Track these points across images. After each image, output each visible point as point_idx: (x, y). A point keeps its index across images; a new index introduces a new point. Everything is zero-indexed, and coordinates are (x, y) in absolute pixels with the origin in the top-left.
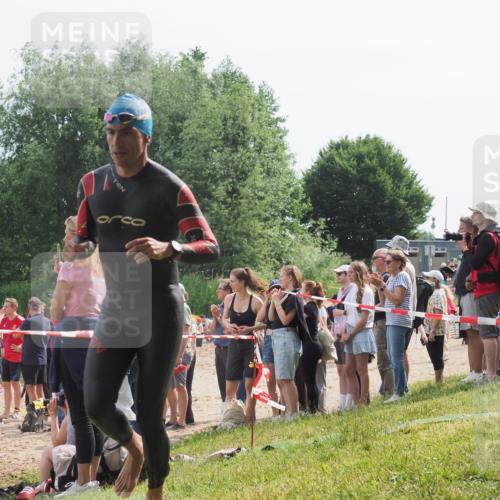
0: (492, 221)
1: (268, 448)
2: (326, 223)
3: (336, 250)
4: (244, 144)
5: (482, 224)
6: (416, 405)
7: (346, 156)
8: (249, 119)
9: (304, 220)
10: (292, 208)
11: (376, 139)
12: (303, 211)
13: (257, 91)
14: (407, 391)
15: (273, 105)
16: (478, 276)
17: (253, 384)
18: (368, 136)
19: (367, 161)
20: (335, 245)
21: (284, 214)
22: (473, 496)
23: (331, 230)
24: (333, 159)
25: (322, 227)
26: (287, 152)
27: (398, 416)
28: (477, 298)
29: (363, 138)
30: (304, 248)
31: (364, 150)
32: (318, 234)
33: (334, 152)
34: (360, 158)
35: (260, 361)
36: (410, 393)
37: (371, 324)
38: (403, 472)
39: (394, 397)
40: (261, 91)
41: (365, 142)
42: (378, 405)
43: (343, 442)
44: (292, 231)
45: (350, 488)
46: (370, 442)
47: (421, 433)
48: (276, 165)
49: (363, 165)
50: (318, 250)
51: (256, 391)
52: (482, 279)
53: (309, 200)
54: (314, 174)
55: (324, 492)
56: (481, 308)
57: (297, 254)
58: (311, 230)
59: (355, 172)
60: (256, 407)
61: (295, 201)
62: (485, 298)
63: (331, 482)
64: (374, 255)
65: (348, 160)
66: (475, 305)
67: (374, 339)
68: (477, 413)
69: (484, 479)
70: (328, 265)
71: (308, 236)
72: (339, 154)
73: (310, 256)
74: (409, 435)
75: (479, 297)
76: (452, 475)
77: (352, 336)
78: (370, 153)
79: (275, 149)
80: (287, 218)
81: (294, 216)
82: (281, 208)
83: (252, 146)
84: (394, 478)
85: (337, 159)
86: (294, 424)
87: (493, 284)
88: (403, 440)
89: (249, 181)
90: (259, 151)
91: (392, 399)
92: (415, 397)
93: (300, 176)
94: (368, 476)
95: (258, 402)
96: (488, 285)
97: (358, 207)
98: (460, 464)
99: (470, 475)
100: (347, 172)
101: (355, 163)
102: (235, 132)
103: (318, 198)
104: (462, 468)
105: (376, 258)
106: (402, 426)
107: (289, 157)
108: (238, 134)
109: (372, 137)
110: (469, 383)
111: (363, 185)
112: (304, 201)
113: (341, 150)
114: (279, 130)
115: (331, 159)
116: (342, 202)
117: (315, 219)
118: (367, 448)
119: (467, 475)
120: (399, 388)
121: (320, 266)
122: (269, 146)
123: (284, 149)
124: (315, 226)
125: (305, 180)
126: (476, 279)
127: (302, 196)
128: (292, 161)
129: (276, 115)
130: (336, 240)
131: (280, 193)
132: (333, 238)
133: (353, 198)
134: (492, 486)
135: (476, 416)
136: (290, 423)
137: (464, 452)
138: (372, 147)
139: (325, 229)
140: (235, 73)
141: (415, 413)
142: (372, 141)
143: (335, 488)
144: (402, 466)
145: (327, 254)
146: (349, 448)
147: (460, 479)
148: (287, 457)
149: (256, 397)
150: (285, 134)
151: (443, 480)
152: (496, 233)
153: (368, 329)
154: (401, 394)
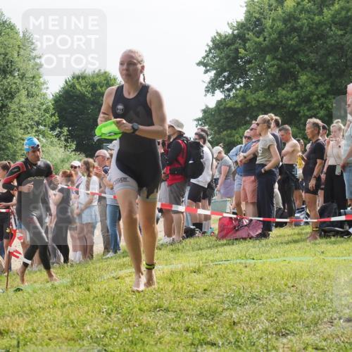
1: (19, 290)
2: (68, 131)
3: (74, 150)
4: (11, 73)
5: (174, 134)
6: (125, 259)
7: (84, 84)
8: (16, 55)
9: (53, 129)
10: (45, 120)
11: (105, 73)
12: (52, 122)
13: (21, 35)
14: (120, 250)
15: (33, 47)
16: (170, 170)
18: (100, 70)
19: (99, 88)
20: (74, 147)
21: (38, 124)
22: (158, 323)
23: (72, 136)
24: (75, 86)
25: (65, 134)
26: (42, 80)
27: (111, 268)
28: (169, 185)
29: (97, 71)
30: (52, 149)
31: (97, 80)
32: (63, 138)
33: (75, 81)
34: (94, 86)
35: (15, 228)
36: (121, 251)
37: (95, 203)
38: (111, 306)
39: (111, 254)
40: (24, 35)
41: (98, 75)
42: (99, 260)
43: (73, 285)
44: (44, 136)
45: (72, 317)
46: (90, 285)
47: (127, 279)
48: (34, 89)
49: (95, 91)
50: (62, 150)
51: (11, 249)
52: (172, 173)
53: (57, 114)
54: (60, 96)
55: (54, 321)
56: (172, 193)
57: (47, 152)
58: (58, 136)
59: (90, 96)
61: (47, 115)
62: (174, 186)
63: (60, 313)
65: (86, 87)
68: (166, 265)
69: (167, 310)
70: (68, 160)
71: (55, 140)
72: (79, 83)
73: (56, 154)
74: (119, 280)
75: (171, 185)
76: (145, 308)
77: (82, 211)
78: (100, 83)
79: (34, 77)
80: (41, 127)
81: (45, 126)
82: (36, 119)
83: (16, 74)
84: (105, 310)
85: (78, 86)
86: (38, 273)
87: (180, 176)
88: (114, 283)
89: (16, 100)
90: (22, 79)
91: (108, 256)
92: (125, 254)
93: (50, 97)
94: (86, 309)
95: (13, 257)
96: (177, 177)
97: (91, 121)
98: (151, 300)
99: (157, 308)
100: (84, 95)
101: (90, 89)
102: (5, 64)
103: (63, 113)
104: (152, 303)
105: (97, 156)
106: (114, 275)
107: (44, 83)
108: (7, 65)
109: (102, 71)
110: (162, 245)
111: (96, 105)
112: (53, 115)
113: (80, 80)
114: (36, 64)
115: (73, 86)
116: (80, 117)
117: (61, 127)
118: (88, 290)
119: (155, 308)
120: (114, 247)
121: (63, 161)
122: (29, 75)
123: (40, 77)
124: (61, 132)
125: (55, 100)
126: (169, 172)
127: (52, 111)
128: (45, 86)
129: (33, 54)
130: (75, 143)
131: (35, 110)
132: (73, 141)
133: (88, 114)
134: (171, 315)
135: (166, 267)
136: (36, 272)
137: (154, 292)
138: (102, 78)
139: (67, 135)
140: (6, 21)
141: (124, 265)
142: (102, 75)
143: (62, 318)
144: (111, 302)
145: (68, 153)
146: (75, 289)
147: (150, 311)
148: (31, 296)
149: (11, 254)
150: (41, 68)
151: (139, 312)
152: (183, 141)
153: (94, 206)
154: (115, 252)
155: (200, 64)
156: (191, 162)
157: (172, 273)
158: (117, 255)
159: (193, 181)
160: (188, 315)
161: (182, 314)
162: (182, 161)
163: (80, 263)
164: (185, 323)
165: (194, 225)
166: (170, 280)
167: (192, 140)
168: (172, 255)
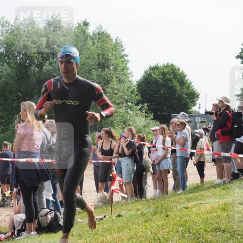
0: (228, 105)
1: (119, 216)
2: (148, 106)
3: (152, 119)
4: (108, 67)
6: (191, 195)
7: (158, 73)
8: (111, 55)
9: (137, 105)
10: (131, 99)
11: (172, 65)
12: (137, 100)
13: (114, 41)
14: (187, 188)
15: (122, 48)
16: (221, 132)
17: (112, 184)
18: (168, 63)
19: (168, 76)
20: (152, 117)
21: (127, 101)
22: (218, 240)
23: (150, 109)
25: (146, 108)
26: (129, 71)
27: (182, 201)
28: (221, 143)
29: (166, 64)
30: (137, 118)
31: (166, 70)
32: (144, 111)
33: (152, 71)
34: (164, 74)
35: (115, 173)
36: (188, 189)
37: (169, 156)
38: (184, 228)
39: (180, 191)
40: (116, 41)
41: (167, 66)
42: (172, 195)
43: (156, 213)
44: (131, 110)
45: (159, 235)
46: (168, 213)
47: (193, 208)
48: (123, 77)
49: (165, 78)
50: (144, 119)
51: (113, 188)
52: (223, 134)
53: (139, 94)
54: (142, 82)
55: (146, 238)
56: (223, 148)
57: (134, 121)
58: (141, 109)
59: (162, 81)
60: (114, 196)
61: (133, 95)
62: (224, 143)
63: (150, 233)
64: (171, 122)
65: (159, 75)
66: (220, 146)
67: (170, 163)
68: (220, 199)
69: (224, 231)
70: (148, 126)
71: (139, 112)
72: (154, 72)
73: (140, 122)
74: (188, 210)
76: (209, 230)
77: (160, 161)
78: (169, 72)
79: (123, 70)
80: (129, 103)
81: (132, 103)
82: (126, 98)
83: (111, 68)
84: (180, 230)
85: (153, 75)
86: (131, 204)
87: (228, 136)
88: (185, 212)
89: (110, 85)
90: (115, 71)
91: (179, 192)
92: (191, 191)
93: (135, 83)
94: (167, 230)
95: (114, 193)
96: (226, 137)
97: (163, 98)
98: (212, 224)
99: (217, 230)
100: (158, 81)
101: (162, 77)
102: (103, 61)
103: (144, 94)
104: (213, 226)
105: (172, 123)
106: (184, 206)
107: (129, 74)
108: (105, 62)
109: (170, 64)
111: (166, 88)
112: (137, 95)
113: (155, 70)
114: (125, 61)
115: (150, 75)
116: (156, 96)
117: (142, 104)
118: (167, 216)
119: (216, 229)
120: (183, 186)
121: (144, 127)
122: (120, 68)
123: (128, 70)
124: (142, 107)
125: (138, 85)
126: (220, 134)
127: (136, 92)
128: (131, 75)
129: (123, 53)
130: (153, 114)
131: (125, 91)
132: (151, 113)
133: (161, 94)
134: (228, 235)
135: (220, 201)
136: (130, 204)
137: (214, 218)
138: (170, 69)
139: (147, 109)
140: (104, 32)
141: (191, 199)
142: (170, 66)
143: (152, 236)
144: (184, 225)
145: (148, 121)
146: (158, 216)
147: (212, 231)
148: (128, 220)
149: (113, 191)
150: (128, 63)
151: (204, 232)
152: (230, 111)
153: (168, 158)
154: (184, 190)
155: (238, 57)
156: (236, 126)
157: (226, 205)
158: (185, 192)
159: (237, 139)
160: (239, 234)
161: (235, 234)
162: (229, 125)
163: (160, 197)
164: (237, 240)
165: (238, 170)
166: (224, 210)
167: (236, 111)
168: (224, 192)
